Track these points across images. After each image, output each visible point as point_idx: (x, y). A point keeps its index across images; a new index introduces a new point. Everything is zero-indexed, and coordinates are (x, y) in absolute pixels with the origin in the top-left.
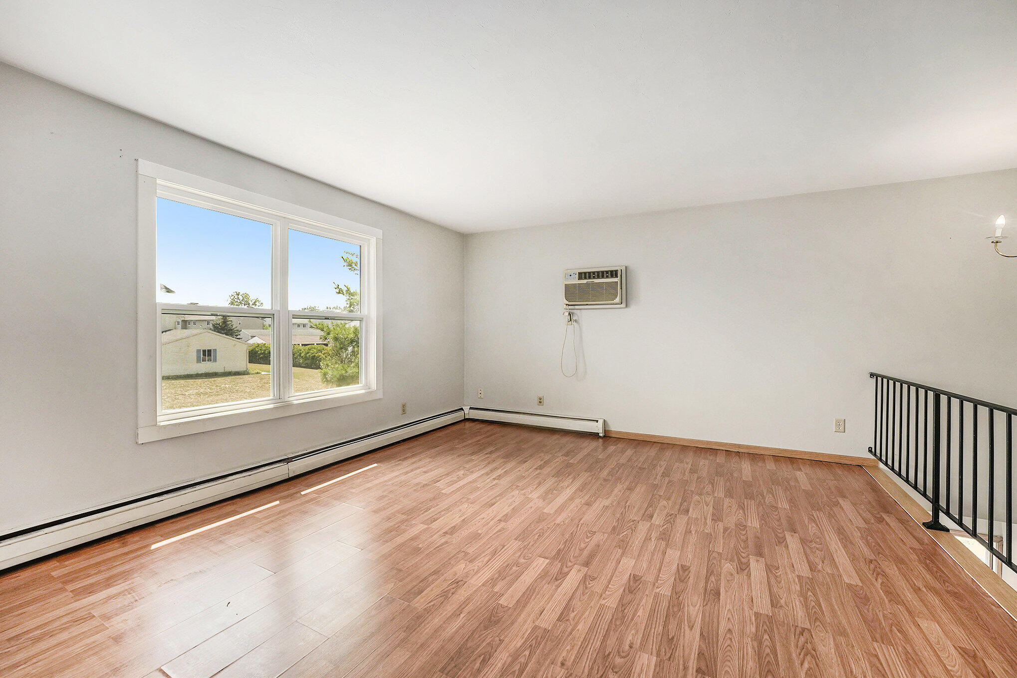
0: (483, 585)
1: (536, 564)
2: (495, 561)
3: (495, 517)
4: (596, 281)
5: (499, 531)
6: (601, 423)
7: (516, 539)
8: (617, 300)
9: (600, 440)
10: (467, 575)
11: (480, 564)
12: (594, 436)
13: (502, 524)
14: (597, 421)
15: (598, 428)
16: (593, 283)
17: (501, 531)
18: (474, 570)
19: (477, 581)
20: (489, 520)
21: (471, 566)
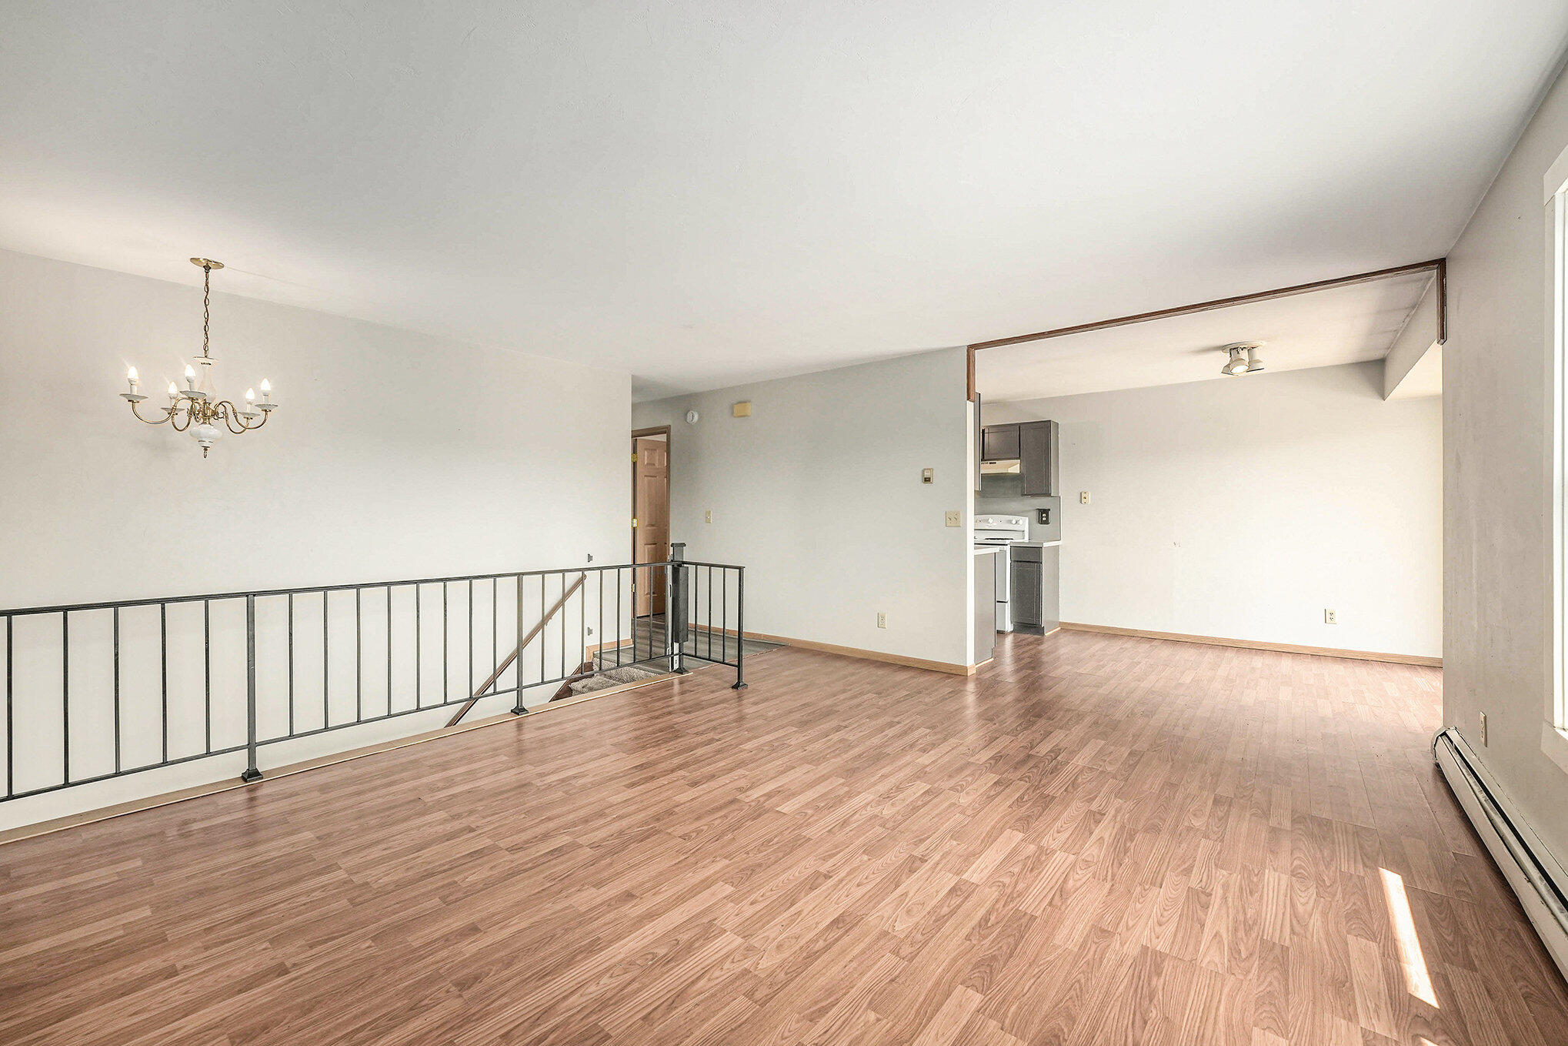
0: (860, 793)
1: (795, 807)
2: (844, 815)
3: (836, 886)
5: (831, 856)
7: (809, 839)
10: (879, 803)
11: (864, 812)
13: (824, 868)
17: (829, 855)
18: (872, 807)
19: (868, 796)
20: (848, 878)
21: (876, 811)
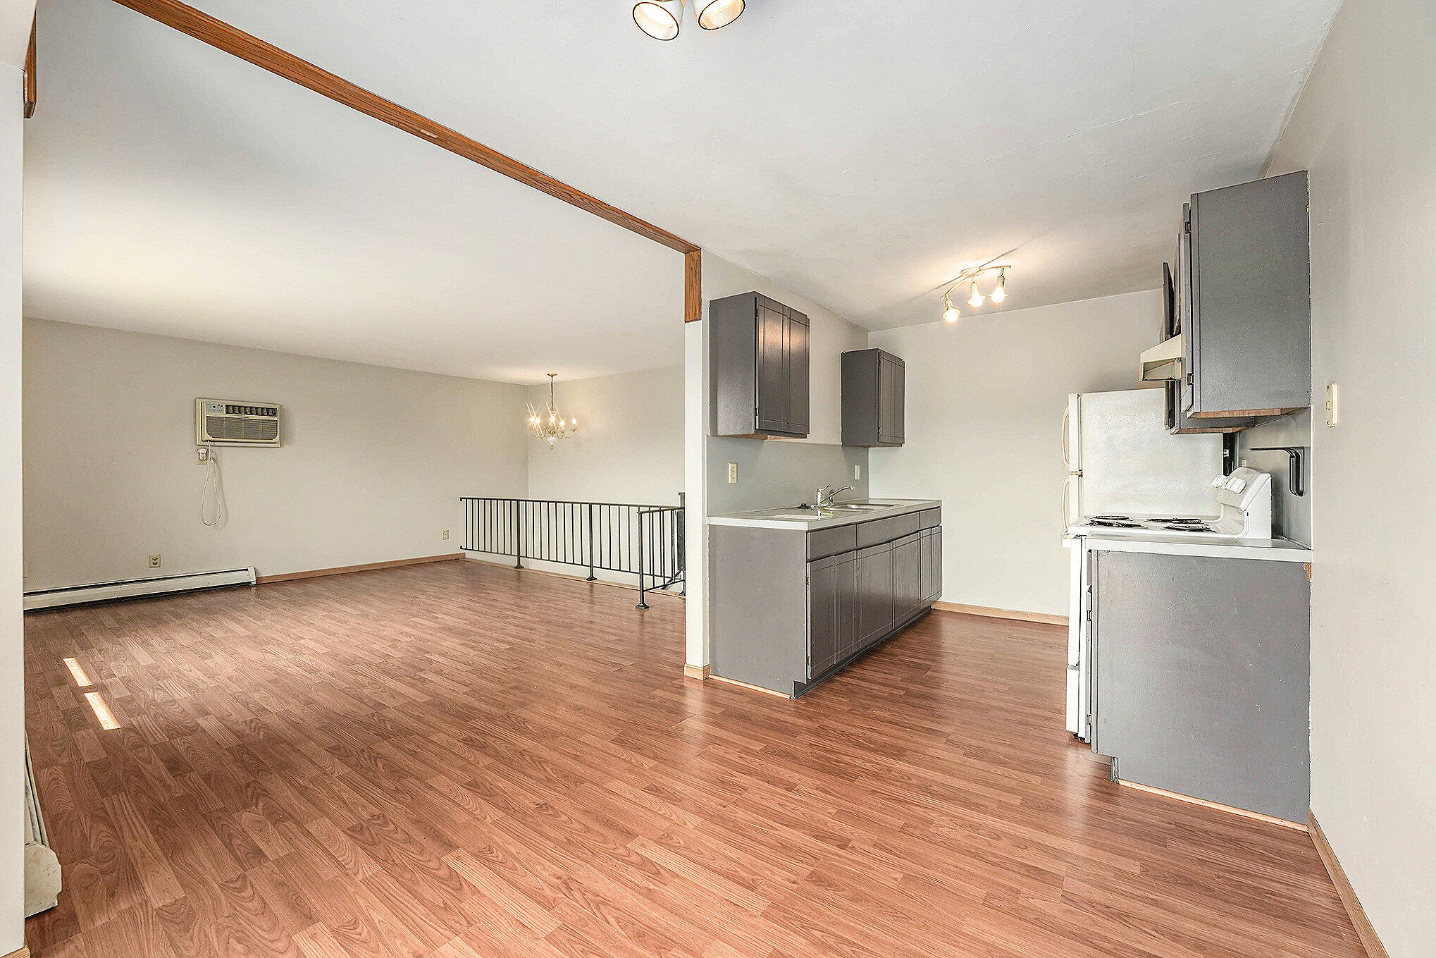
4: (251, 417)
6: (252, 571)
8: (277, 439)
9: (253, 589)
12: (246, 585)
14: (247, 570)
15: (250, 577)
16: (247, 420)
